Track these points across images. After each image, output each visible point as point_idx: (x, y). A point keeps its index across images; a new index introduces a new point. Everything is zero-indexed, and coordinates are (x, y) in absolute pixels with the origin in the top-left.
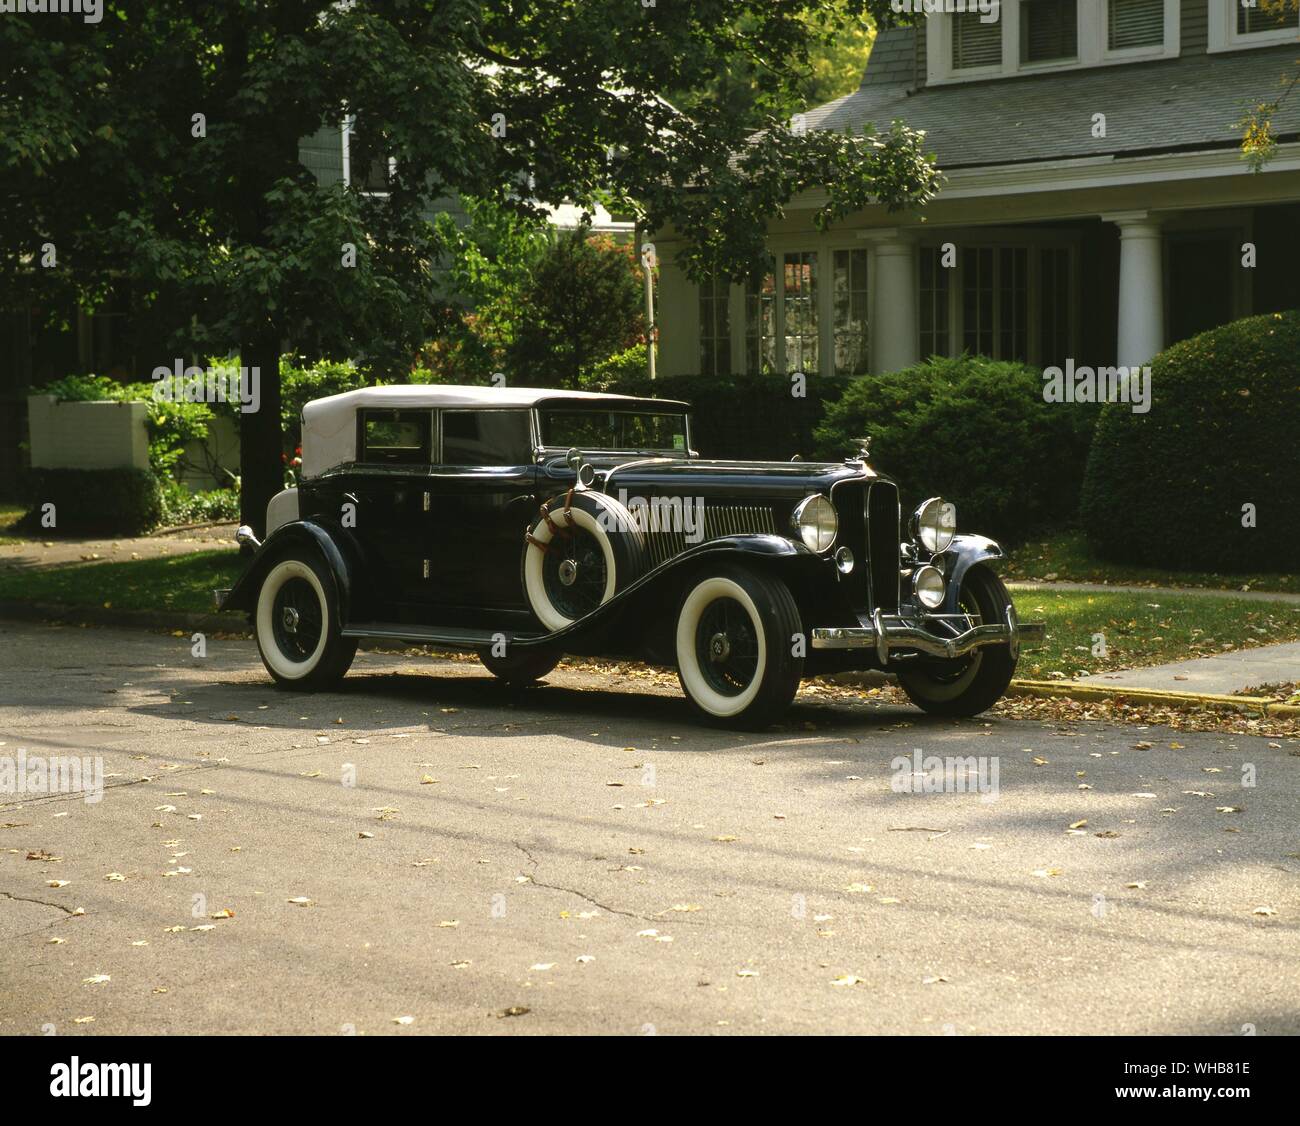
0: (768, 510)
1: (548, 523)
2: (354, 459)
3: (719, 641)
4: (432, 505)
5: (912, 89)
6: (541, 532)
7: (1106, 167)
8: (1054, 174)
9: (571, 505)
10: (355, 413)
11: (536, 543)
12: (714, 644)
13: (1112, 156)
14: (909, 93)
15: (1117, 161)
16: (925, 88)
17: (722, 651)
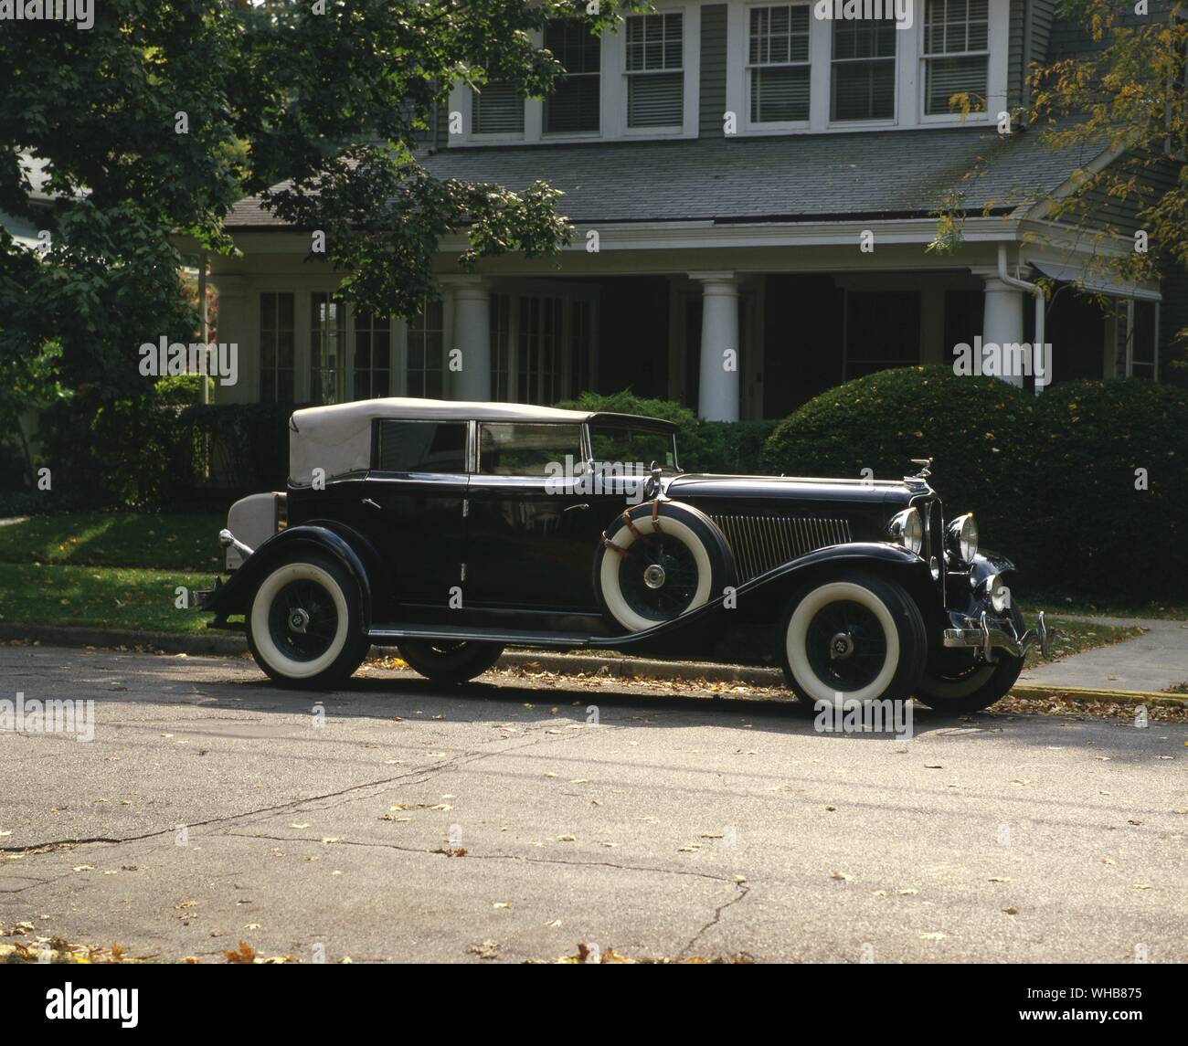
0: (844, 523)
1: (632, 531)
2: (368, 467)
3: (841, 640)
4: (470, 512)
5: (433, 149)
6: (621, 537)
7: (706, 231)
8: (654, 234)
9: (658, 514)
10: (371, 423)
11: (616, 549)
12: (836, 644)
13: (713, 221)
14: (430, 152)
15: (717, 225)
16: (447, 149)
17: (845, 650)
